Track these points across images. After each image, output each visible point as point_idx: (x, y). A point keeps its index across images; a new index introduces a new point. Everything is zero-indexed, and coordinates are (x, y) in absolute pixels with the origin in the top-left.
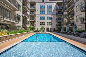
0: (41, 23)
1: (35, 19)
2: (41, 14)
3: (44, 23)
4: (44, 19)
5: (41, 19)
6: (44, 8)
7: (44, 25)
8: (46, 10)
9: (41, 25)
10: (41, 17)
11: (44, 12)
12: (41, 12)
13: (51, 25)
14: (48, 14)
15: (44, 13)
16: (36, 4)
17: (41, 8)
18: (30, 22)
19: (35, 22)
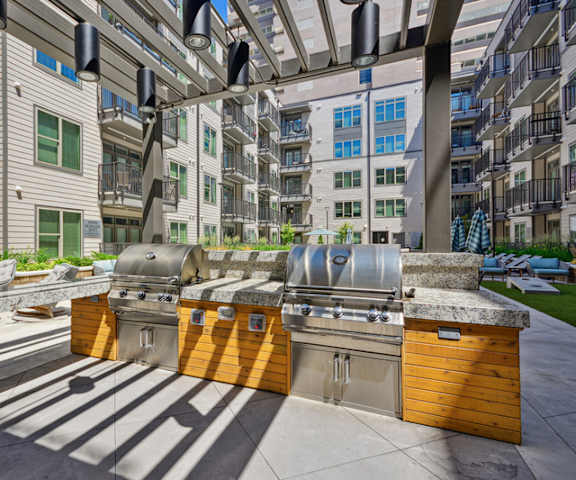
0: (338, 205)
1: (307, 191)
2: (338, 156)
3: (358, 204)
4: (358, 184)
5: (338, 185)
6: (358, 122)
7: (358, 214)
8: (368, 132)
9: (339, 215)
10: (338, 175)
11: (358, 143)
12: (338, 145)
13: (403, 213)
14: (381, 152)
15: (359, 152)
16: (314, 109)
17: (338, 126)
18: (283, 205)
19: (309, 202)
